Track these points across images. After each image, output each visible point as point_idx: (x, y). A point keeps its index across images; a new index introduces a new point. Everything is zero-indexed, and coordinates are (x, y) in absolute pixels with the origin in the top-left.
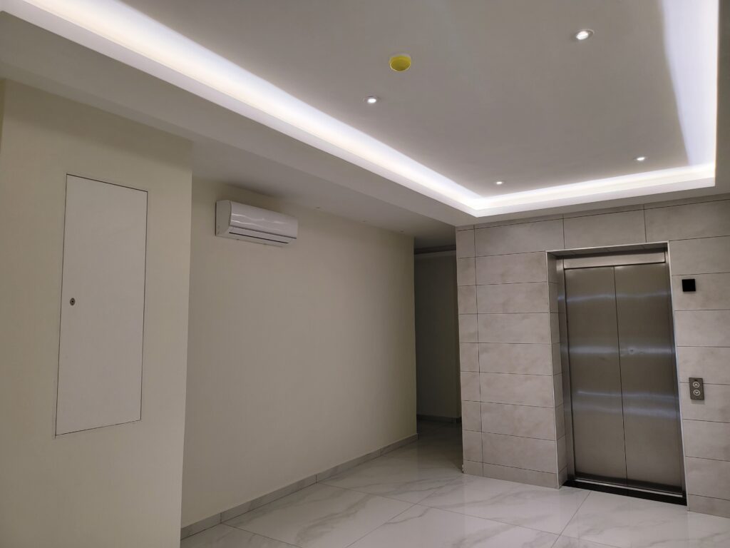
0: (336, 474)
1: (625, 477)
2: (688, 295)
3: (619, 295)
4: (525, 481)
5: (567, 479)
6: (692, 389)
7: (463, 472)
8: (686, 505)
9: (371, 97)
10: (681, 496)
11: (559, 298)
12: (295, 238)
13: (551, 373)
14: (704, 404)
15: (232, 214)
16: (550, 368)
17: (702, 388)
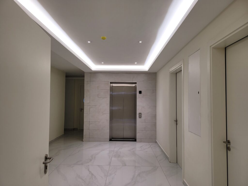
2: (140, 94)
5: (110, 140)
6: (139, 115)
7: (83, 141)
8: (136, 141)
9: (89, 41)
14: (141, 119)
16: (109, 112)
17: (141, 115)
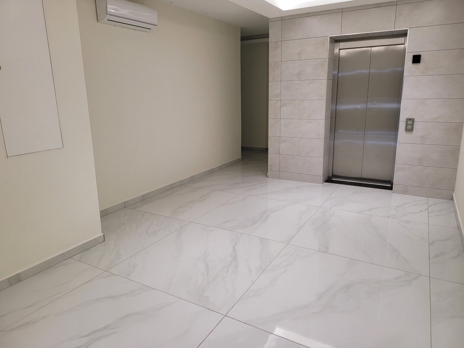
0: (193, 180)
1: (360, 177)
2: (416, 65)
3: (372, 71)
4: (303, 180)
5: (327, 179)
6: (407, 125)
7: (268, 177)
8: (392, 190)
10: (390, 186)
11: (334, 73)
12: (156, 25)
13: (324, 118)
14: (412, 134)
15: (108, 6)
16: (324, 115)
17: (412, 125)
